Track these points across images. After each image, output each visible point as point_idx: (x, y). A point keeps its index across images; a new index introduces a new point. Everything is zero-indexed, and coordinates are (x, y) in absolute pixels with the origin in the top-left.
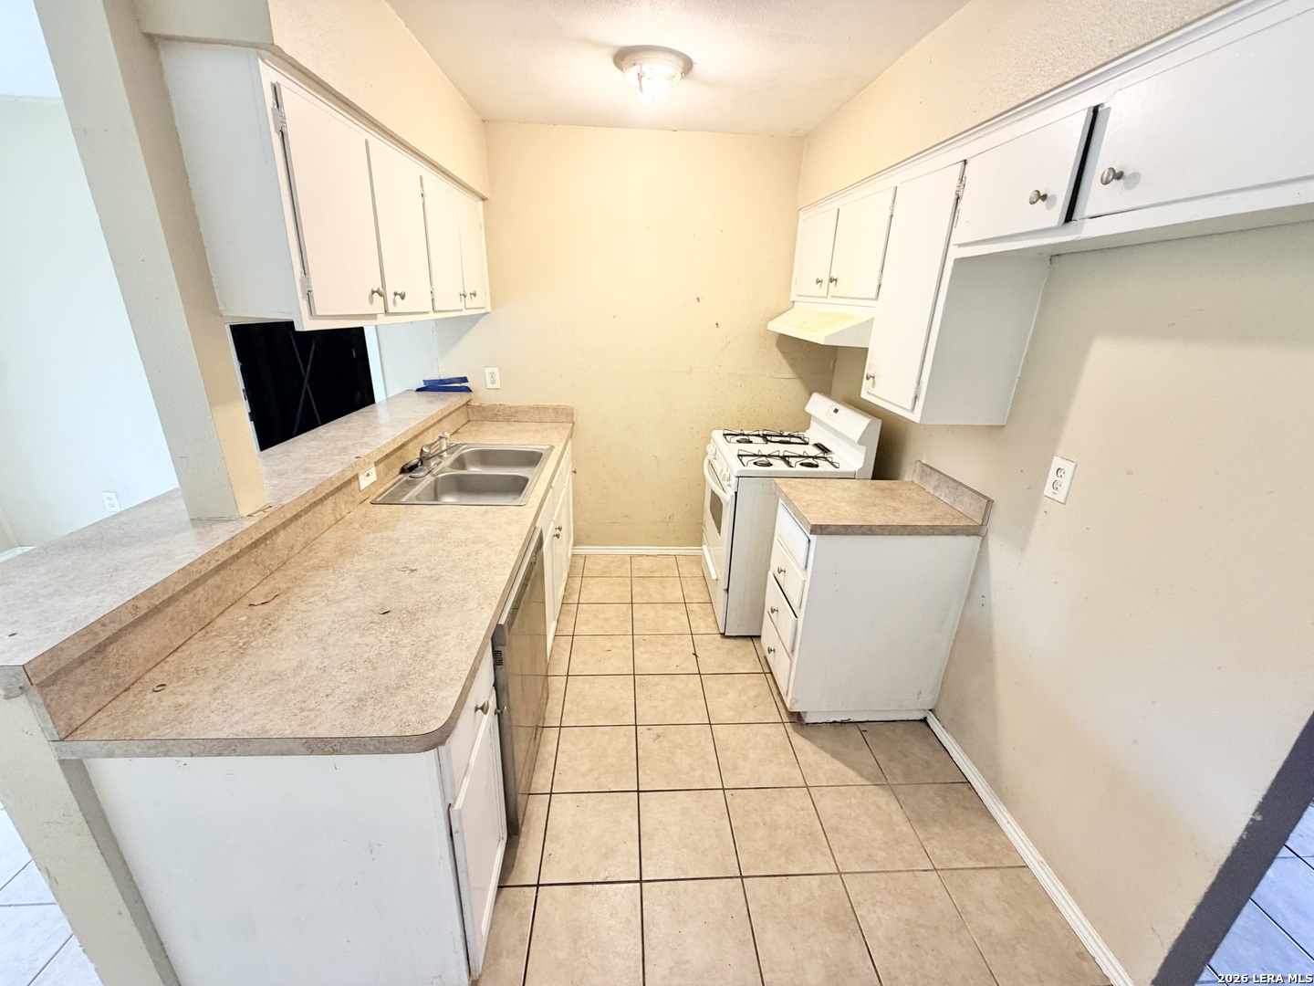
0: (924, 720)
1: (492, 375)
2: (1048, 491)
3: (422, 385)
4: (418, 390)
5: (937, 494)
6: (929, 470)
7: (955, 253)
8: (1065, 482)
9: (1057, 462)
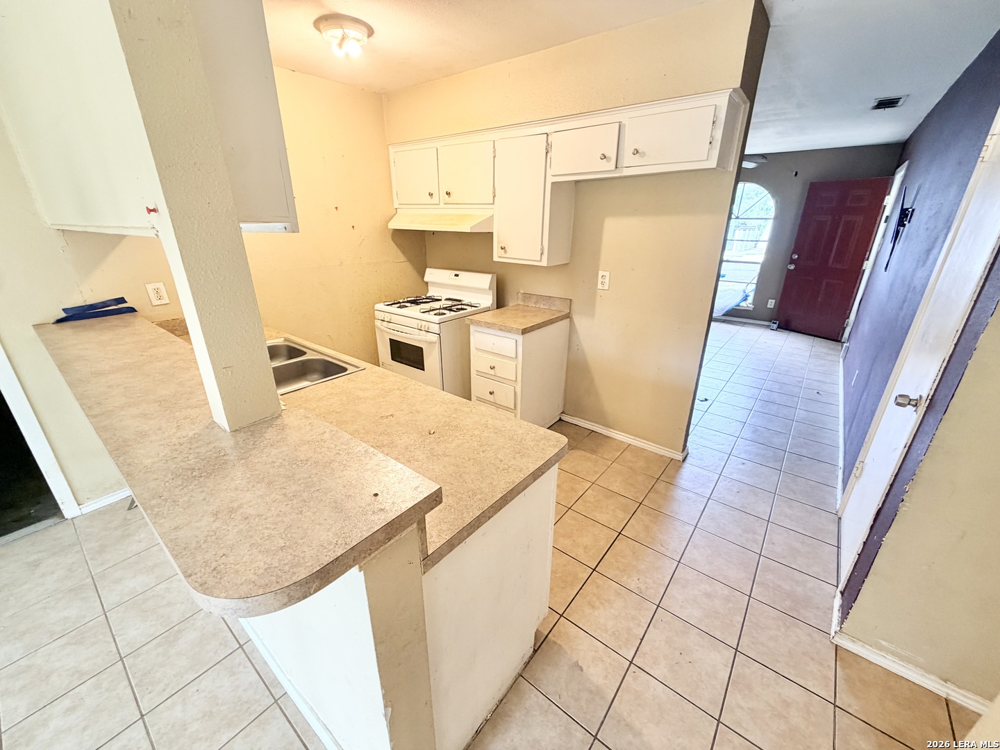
0: (560, 420)
1: (157, 291)
2: (600, 286)
3: (63, 315)
4: (59, 321)
5: (538, 306)
6: (527, 296)
7: (550, 180)
8: (607, 280)
9: (601, 273)
